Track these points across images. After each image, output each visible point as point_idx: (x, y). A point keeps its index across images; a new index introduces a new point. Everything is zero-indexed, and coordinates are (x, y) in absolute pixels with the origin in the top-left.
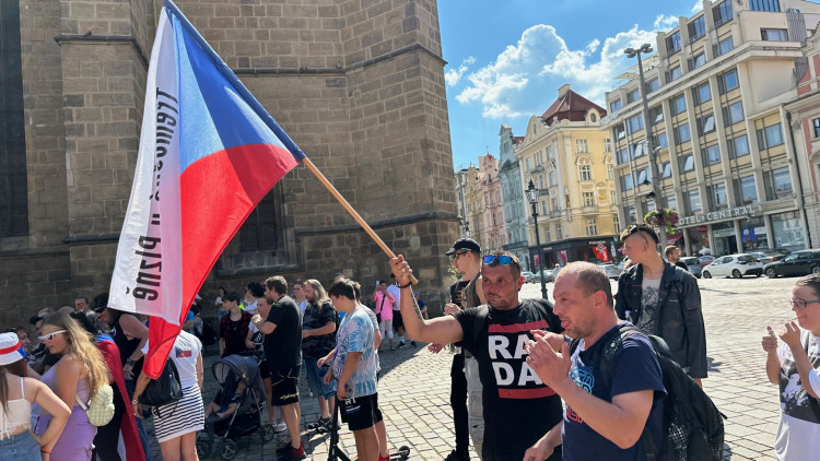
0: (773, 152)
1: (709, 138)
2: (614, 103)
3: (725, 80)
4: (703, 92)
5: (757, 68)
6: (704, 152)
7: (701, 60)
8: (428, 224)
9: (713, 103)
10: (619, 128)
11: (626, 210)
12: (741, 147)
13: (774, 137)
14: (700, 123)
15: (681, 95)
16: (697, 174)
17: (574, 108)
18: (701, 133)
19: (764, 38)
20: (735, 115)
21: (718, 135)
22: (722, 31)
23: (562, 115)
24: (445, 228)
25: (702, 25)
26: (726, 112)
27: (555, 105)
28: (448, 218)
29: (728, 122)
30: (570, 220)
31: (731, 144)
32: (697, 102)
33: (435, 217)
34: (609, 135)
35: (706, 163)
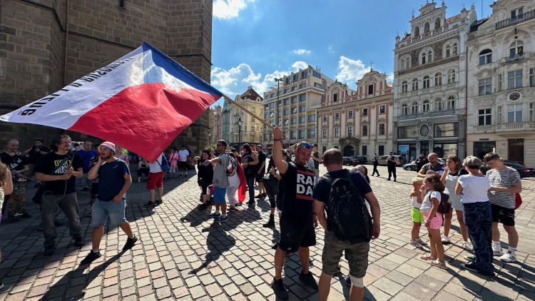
0: (312, 123)
1: (294, 115)
2: (266, 97)
3: (302, 97)
4: (295, 99)
5: (311, 94)
6: (292, 120)
7: (296, 88)
8: (196, 128)
9: (297, 104)
10: (266, 106)
11: (265, 135)
12: (303, 120)
13: (313, 119)
14: (292, 109)
15: (288, 99)
16: (288, 126)
17: (252, 95)
18: (292, 113)
19: (315, 86)
20: (303, 110)
21: (297, 114)
22: (304, 80)
23: (248, 97)
24: (203, 131)
25: (298, 78)
26: (300, 107)
27: (246, 93)
28: (204, 126)
29: (300, 111)
30: (246, 135)
31: (300, 118)
32: (292, 102)
33: (200, 125)
34: (263, 107)
35: (292, 123)
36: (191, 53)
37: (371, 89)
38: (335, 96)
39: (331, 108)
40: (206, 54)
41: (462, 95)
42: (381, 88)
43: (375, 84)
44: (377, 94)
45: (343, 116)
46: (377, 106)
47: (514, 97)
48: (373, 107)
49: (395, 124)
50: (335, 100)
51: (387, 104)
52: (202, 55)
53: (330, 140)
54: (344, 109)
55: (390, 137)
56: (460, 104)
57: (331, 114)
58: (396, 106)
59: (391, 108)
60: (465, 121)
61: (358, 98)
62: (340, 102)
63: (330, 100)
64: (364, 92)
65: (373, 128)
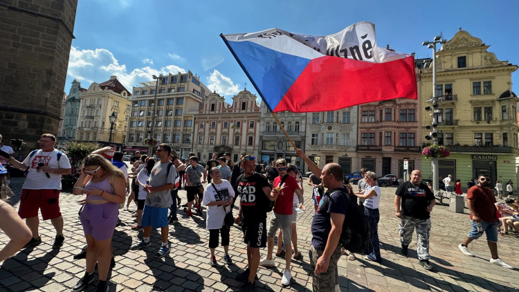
0: (188, 128)
1: (169, 117)
2: (136, 91)
3: (179, 100)
4: (171, 102)
5: (189, 99)
6: (166, 122)
7: (173, 90)
9: (173, 107)
10: (136, 102)
11: (130, 135)
12: (179, 124)
13: (189, 124)
14: (167, 111)
15: (163, 99)
17: (116, 86)
18: (167, 115)
19: (193, 92)
20: (179, 113)
21: (172, 117)
22: (182, 84)
23: (110, 88)
24: (50, 122)
25: (176, 80)
26: (176, 111)
27: (107, 82)
29: (176, 114)
30: (102, 133)
31: (176, 122)
32: (168, 104)
33: (45, 114)
34: (130, 103)
35: (166, 125)
36: (39, 12)
37: (244, 106)
38: (213, 105)
39: (208, 116)
40: (66, 21)
41: (303, 122)
42: (252, 107)
43: (248, 102)
44: (249, 111)
45: (219, 126)
46: (248, 121)
47: (330, 128)
48: (245, 121)
49: (261, 137)
50: (213, 109)
51: (256, 120)
52: (61, 21)
53: (205, 146)
54: (220, 119)
55: (257, 148)
56: (302, 128)
57: (208, 122)
58: (262, 123)
59: (258, 124)
60: (305, 140)
61: (233, 111)
62: (217, 112)
63: (208, 109)
64: (238, 107)
65: (244, 139)
